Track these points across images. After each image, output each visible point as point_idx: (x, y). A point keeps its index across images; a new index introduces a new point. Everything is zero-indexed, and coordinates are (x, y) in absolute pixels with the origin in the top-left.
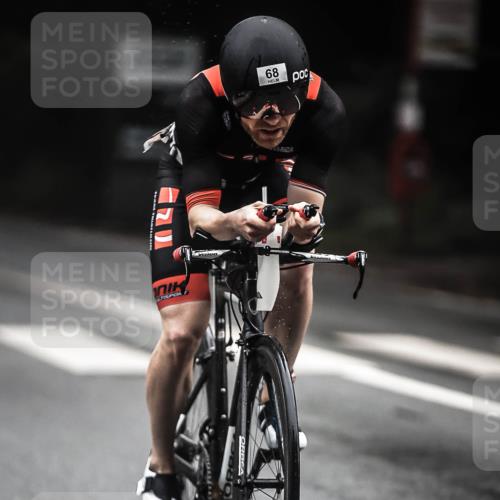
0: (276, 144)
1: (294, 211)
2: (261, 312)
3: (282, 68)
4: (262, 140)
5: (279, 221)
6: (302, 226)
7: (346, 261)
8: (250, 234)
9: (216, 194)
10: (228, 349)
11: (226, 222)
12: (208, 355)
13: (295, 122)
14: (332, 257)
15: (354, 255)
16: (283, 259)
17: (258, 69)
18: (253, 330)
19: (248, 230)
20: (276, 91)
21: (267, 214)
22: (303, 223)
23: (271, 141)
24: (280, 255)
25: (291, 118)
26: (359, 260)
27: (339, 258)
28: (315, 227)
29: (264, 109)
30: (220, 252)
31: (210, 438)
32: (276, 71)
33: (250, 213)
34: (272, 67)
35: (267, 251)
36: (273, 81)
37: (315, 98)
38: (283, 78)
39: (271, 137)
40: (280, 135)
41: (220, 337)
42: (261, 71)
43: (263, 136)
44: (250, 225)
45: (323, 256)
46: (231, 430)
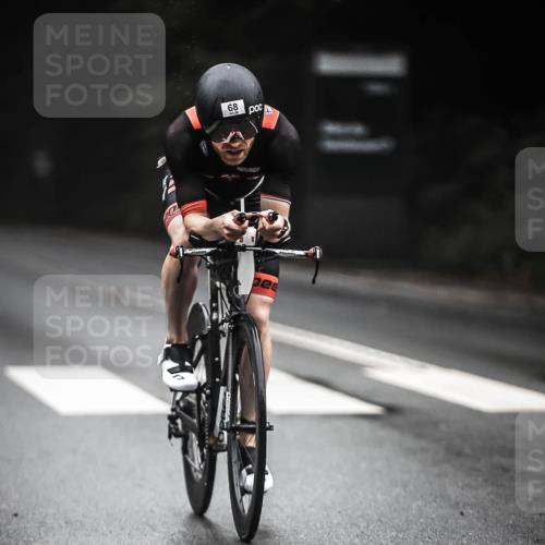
0: (239, 162)
1: (262, 217)
2: (243, 296)
3: (240, 103)
4: (228, 160)
5: (250, 225)
6: (267, 227)
7: (307, 255)
8: (227, 235)
9: (202, 203)
10: (221, 328)
11: (212, 225)
12: (205, 333)
13: (254, 145)
14: (297, 252)
15: (312, 250)
16: (257, 255)
17: (223, 105)
18: (237, 310)
19: (226, 231)
20: (237, 121)
21: (240, 220)
22: (268, 226)
23: (235, 160)
24: (255, 251)
25: (250, 142)
26: (315, 254)
27: (302, 253)
28: (278, 229)
29: (231, 135)
30: (208, 250)
31: (207, 397)
32: (235, 105)
33: (228, 219)
34: (232, 103)
35: (243, 248)
36: (234, 113)
37: (273, 128)
38: (241, 110)
39: (236, 157)
40: (242, 155)
41: (214, 317)
42: (224, 106)
43: (229, 157)
44: (227, 228)
45: (290, 251)
46: (222, 389)
